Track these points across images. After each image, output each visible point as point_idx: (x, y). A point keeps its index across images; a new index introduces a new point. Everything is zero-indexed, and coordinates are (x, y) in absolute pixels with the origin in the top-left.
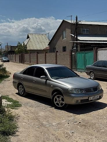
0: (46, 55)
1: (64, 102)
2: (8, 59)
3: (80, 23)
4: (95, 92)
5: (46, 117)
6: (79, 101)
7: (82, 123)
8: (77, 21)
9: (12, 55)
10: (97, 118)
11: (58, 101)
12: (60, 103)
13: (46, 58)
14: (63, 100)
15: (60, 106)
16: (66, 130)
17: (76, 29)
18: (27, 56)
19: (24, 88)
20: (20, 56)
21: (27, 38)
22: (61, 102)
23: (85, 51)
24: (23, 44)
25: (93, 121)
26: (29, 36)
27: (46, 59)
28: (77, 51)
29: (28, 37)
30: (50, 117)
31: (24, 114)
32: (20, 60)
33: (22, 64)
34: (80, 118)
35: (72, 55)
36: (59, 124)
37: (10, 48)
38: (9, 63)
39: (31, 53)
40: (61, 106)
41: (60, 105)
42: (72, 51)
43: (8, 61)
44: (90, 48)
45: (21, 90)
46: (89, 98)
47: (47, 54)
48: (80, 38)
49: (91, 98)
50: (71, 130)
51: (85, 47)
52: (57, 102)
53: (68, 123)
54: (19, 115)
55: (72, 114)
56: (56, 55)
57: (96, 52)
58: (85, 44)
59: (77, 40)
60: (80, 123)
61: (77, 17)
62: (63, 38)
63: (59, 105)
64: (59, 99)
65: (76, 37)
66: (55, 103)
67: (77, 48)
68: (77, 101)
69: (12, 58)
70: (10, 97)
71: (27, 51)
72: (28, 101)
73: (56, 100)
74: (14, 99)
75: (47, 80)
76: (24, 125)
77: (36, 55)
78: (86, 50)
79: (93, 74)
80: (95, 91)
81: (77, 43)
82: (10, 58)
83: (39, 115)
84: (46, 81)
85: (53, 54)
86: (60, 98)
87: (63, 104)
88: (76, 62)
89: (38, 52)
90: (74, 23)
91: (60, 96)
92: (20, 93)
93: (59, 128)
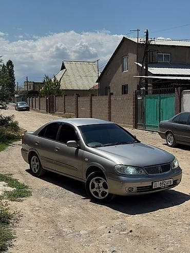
0: (91, 100)
1: (107, 191)
2: (27, 106)
3: (153, 43)
4: (167, 173)
5: (71, 219)
6: (135, 189)
7: (135, 233)
8: (147, 38)
9: (34, 99)
10: (164, 223)
11: (97, 187)
12: (100, 191)
13: (91, 105)
14: (105, 186)
15: (100, 197)
16: (102, 246)
17: (146, 53)
18: (59, 101)
19: (40, 162)
20: (47, 101)
21: (62, 69)
22: (102, 189)
23: (160, 94)
24: (53, 80)
25: (157, 229)
26: (65, 64)
27: (91, 107)
28: (146, 93)
29: (63, 67)
30: (78, 218)
31: (32, 211)
32: (47, 107)
33: (51, 115)
34: (133, 222)
35: (136, 101)
36: (92, 232)
37: (32, 86)
38: (29, 112)
39: (66, 95)
40: (102, 198)
41: (100, 195)
42: (137, 94)
43: (27, 109)
44: (170, 89)
45: (35, 164)
46: (152, 184)
47: (94, 99)
48: (153, 70)
49: (157, 185)
50: (113, 245)
51: (160, 87)
52: (95, 190)
53: (109, 232)
54: (21, 213)
55: (121, 213)
56: (110, 100)
57: (181, 97)
58: (160, 81)
59: (147, 73)
60: (131, 231)
61: (147, 33)
62: (123, 71)
63: (98, 196)
64: (98, 185)
65: (145, 68)
66: (92, 191)
67: (147, 88)
68: (131, 189)
69: (34, 104)
70: (14, 177)
71: (61, 93)
72: (46, 185)
73: (93, 187)
74: (21, 181)
75: (78, 148)
76: (26, 234)
77: (74, 99)
78: (161, 92)
79: (172, 137)
80: (166, 171)
81: (146, 79)
82: (31, 103)
83: (59, 213)
84: (77, 150)
85: (105, 99)
86: (100, 182)
87: (106, 193)
88: (143, 113)
89: (79, 93)
90: (142, 43)
91: (101, 179)
92: (33, 170)
93: (90, 241)
